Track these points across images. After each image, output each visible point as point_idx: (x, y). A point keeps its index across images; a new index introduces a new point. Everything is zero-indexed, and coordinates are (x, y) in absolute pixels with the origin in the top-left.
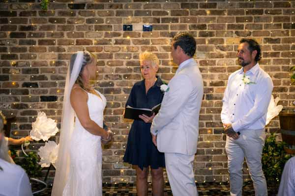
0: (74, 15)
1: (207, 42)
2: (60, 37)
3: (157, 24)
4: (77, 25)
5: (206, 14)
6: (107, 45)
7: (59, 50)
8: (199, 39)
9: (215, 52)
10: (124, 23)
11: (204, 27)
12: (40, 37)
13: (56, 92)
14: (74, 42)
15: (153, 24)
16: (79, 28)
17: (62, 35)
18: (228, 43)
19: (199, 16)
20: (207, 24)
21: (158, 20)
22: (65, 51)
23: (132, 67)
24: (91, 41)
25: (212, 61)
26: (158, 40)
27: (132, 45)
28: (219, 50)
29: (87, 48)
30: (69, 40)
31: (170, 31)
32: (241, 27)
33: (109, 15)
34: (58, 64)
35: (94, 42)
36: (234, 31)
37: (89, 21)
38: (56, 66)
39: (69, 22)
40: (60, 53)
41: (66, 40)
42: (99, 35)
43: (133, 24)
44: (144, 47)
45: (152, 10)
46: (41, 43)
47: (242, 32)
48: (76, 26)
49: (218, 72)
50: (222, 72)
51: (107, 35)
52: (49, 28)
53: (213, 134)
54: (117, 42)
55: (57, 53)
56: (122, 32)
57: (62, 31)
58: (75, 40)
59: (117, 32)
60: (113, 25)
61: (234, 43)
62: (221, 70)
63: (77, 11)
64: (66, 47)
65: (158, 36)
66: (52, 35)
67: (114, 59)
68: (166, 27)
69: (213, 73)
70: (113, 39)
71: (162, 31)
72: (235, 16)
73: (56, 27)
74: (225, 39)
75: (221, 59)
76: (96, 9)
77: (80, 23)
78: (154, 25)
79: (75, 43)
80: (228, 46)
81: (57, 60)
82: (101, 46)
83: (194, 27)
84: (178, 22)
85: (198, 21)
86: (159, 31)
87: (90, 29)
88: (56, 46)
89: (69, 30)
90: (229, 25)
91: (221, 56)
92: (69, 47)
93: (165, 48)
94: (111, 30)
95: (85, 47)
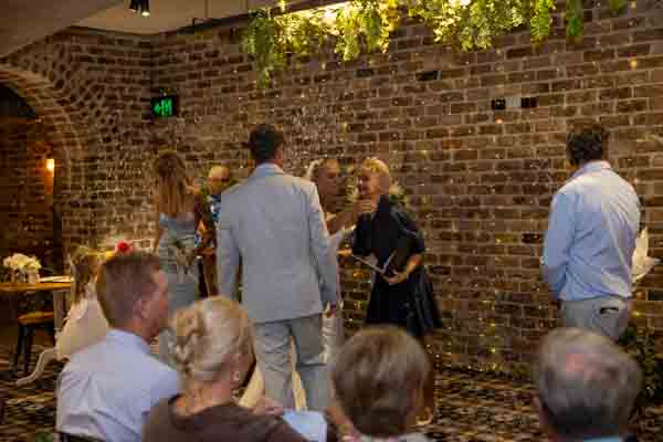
0: (423, 89)
1: (631, 122)
2: (406, 128)
3: (545, 94)
5: (629, 68)
6: (467, 137)
7: (404, 147)
8: (617, 117)
9: (647, 140)
10: (492, 97)
12: (382, 128)
15: (538, 94)
16: (432, 110)
17: (409, 123)
19: (618, 73)
20: (632, 87)
21: (545, 88)
22: (412, 149)
23: (505, 173)
24: (446, 131)
25: (642, 158)
27: (505, 134)
28: (655, 137)
29: (441, 142)
30: (417, 131)
31: (565, 106)
33: (473, 85)
34: (404, 169)
35: (451, 132)
37: (444, 98)
39: (416, 103)
40: (406, 152)
41: (414, 131)
42: (456, 120)
43: (506, 98)
44: (524, 136)
45: (536, 70)
46: (383, 137)
49: (652, 179)
51: (468, 120)
52: (392, 113)
53: (647, 301)
54: (484, 130)
55: (402, 153)
56: (490, 112)
57: (409, 118)
58: (425, 130)
59: (483, 113)
60: (476, 102)
62: (659, 175)
63: (427, 83)
64: (413, 142)
65: (547, 116)
66: (397, 125)
67: (479, 160)
69: (644, 182)
70: (477, 126)
73: (401, 112)
76: (453, 76)
78: (539, 97)
79: (425, 136)
81: (402, 164)
82: (461, 138)
83: (607, 94)
84: (579, 88)
85: (614, 84)
86: (549, 107)
87: (444, 112)
91: (661, 148)
92: (417, 143)
93: (558, 137)
94: (474, 111)
95: (438, 140)
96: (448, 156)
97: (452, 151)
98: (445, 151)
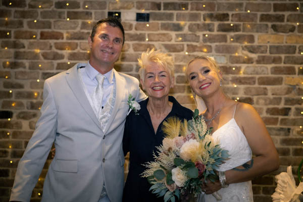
2: (18, 27)
3: (157, 11)
4: (42, 10)
6: (84, 41)
7: (15, 45)
8: (218, 35)
9: (240, 54)
10: (109, 9)
11: (225, 17)
13: (10, 106)
14: (36, 35)
15: (151, 11)
16: (45, 14)
17: (21, 24)
18: (260, 41)
19: (219, 1)
20: (230, 13)
21: (158, 6)
22: (24, 47)
24: (62, 34)
26: (158, 34)
28: (246, 52)
29: (56, 44)
30: (31, 32)
32: (280, 19)
34: (14, 65)
35: (65, 35)
36: (270, 24)
37: (59, 5)
38: (12, 68)
39: (31, 6)
40: (17, 50)
41: (26, 32)
42: (73, 26)
43: (121, 11)
44: (138, 44)
47: (281, 26)
48: (41, 13)
49: (243, 84)
50: (250, 84)
51: (84, 26)
55: (12, 51)
57: (21, 19)
58: (39, 31)
60: (93, 11)
61: (268, 42)
62: (248, 82)
64: (26, 42)
65: (159, 29)
66: (7, 24)
68: (170, 17)
71: (163, 22)
72: (272, 3)
73: (13, 13)
74: (256, 35)
75: (250, 65)
77: (47, 8)
78: (152, 13)
79: (39, 36)
80: (260, 46)
81: (12, 60)
82: (76, 41)
83: (211, 16)
84: (187, 9)
85: (216, 9)
86: (160, 22)
87: (60, 17)
88: (12, 39)
89: (32, 17)
90: (262, 15)
91: (249, 61)
92: (30, 42)
93: (167, 47)
94: (91, 19)
95: (52, 42)
96: (62, 57)
97: (67, 52)
98: (59, 52)
